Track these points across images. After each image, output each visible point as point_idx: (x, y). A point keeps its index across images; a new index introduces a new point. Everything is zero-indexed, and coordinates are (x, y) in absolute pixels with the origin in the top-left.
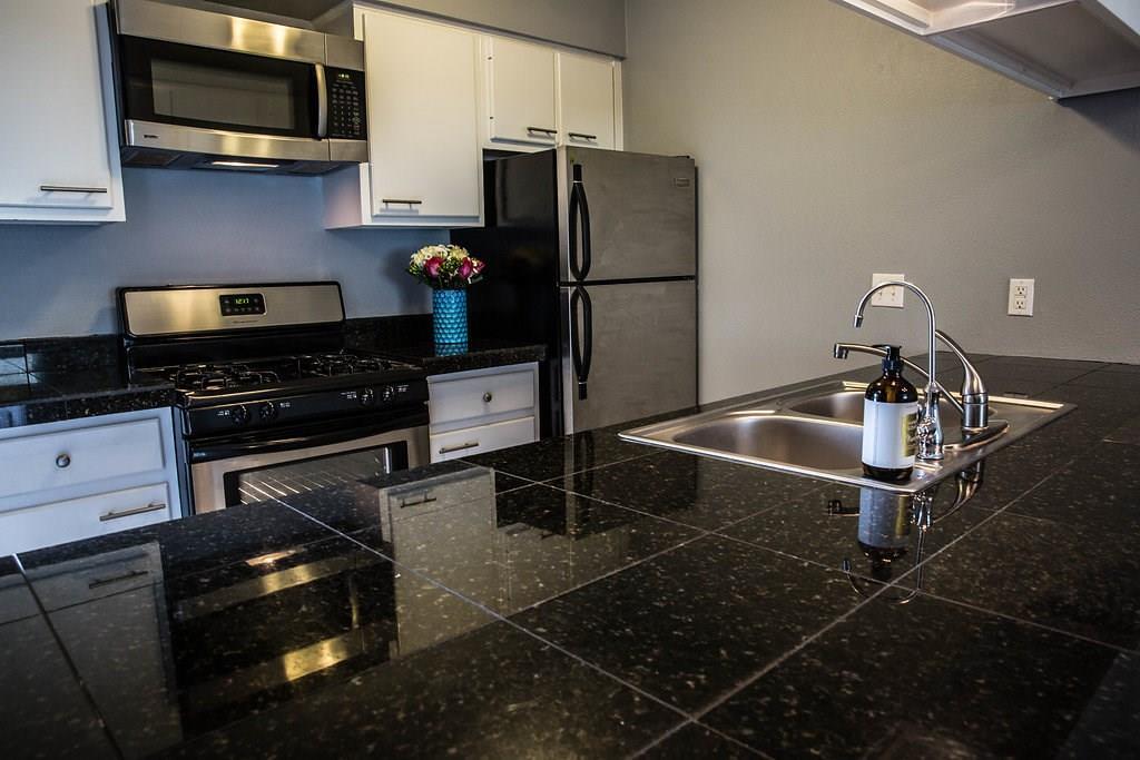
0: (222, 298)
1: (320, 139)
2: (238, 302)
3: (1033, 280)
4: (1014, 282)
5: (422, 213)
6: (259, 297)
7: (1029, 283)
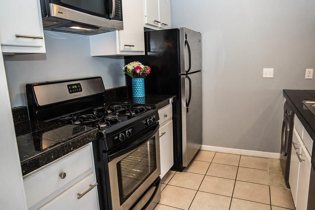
0: (68, 86)
1: (110, 19)
2: (73, 87)
3: (312, 69)
4: (307, 70)
5: (133, 50)
6: (79, 84)
7: (312, 70)
